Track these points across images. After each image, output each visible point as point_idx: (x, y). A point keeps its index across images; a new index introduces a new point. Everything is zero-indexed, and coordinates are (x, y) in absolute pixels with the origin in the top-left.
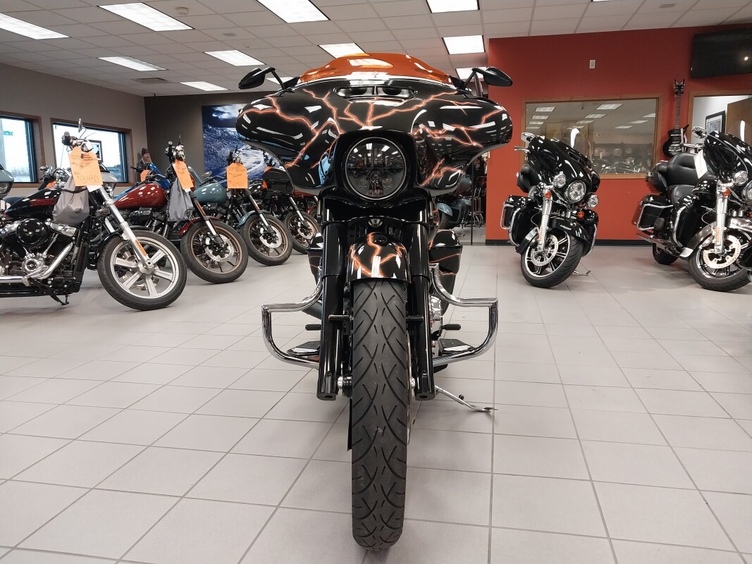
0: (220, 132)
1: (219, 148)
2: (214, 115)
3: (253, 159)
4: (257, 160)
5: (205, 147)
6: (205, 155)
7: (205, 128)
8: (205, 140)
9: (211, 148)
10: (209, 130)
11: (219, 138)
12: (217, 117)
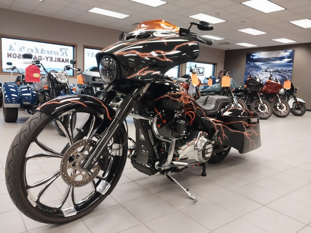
0: (252, 64)
1: (251, 71)
2: (251, 57)
3: (265, 76)
4: (267, 77)
5: (246, 70)
6: (245, 74)
7: (247, 62)
8: (246, 67)
9: (248, 71)
10: (248, 63)
11: (252, 67)
12: (252, 58)
